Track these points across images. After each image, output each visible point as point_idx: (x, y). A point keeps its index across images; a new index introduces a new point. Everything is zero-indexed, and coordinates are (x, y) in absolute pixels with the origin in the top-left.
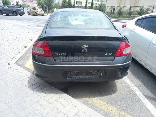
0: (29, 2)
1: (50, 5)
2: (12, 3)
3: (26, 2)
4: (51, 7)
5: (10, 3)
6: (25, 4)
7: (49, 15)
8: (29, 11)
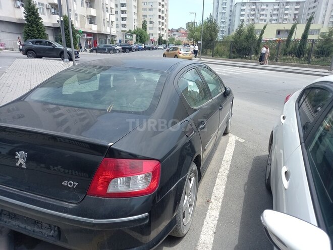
0: (181, 35)
1: (212, 40)
2: (151, 38)
3: (177, 36)
4: (212, 44)
5: (148, 38)
6: (173, 39)
7: (202, 59)
8: (166, 53)
